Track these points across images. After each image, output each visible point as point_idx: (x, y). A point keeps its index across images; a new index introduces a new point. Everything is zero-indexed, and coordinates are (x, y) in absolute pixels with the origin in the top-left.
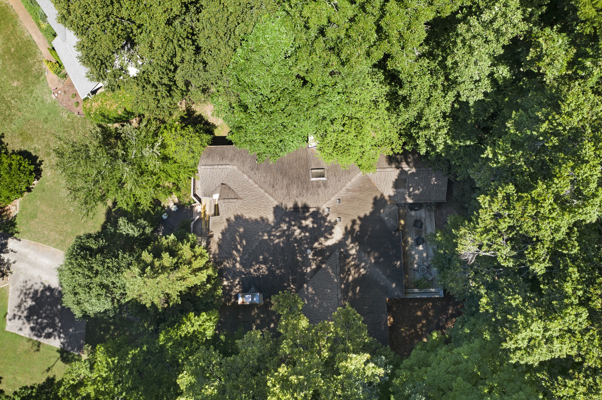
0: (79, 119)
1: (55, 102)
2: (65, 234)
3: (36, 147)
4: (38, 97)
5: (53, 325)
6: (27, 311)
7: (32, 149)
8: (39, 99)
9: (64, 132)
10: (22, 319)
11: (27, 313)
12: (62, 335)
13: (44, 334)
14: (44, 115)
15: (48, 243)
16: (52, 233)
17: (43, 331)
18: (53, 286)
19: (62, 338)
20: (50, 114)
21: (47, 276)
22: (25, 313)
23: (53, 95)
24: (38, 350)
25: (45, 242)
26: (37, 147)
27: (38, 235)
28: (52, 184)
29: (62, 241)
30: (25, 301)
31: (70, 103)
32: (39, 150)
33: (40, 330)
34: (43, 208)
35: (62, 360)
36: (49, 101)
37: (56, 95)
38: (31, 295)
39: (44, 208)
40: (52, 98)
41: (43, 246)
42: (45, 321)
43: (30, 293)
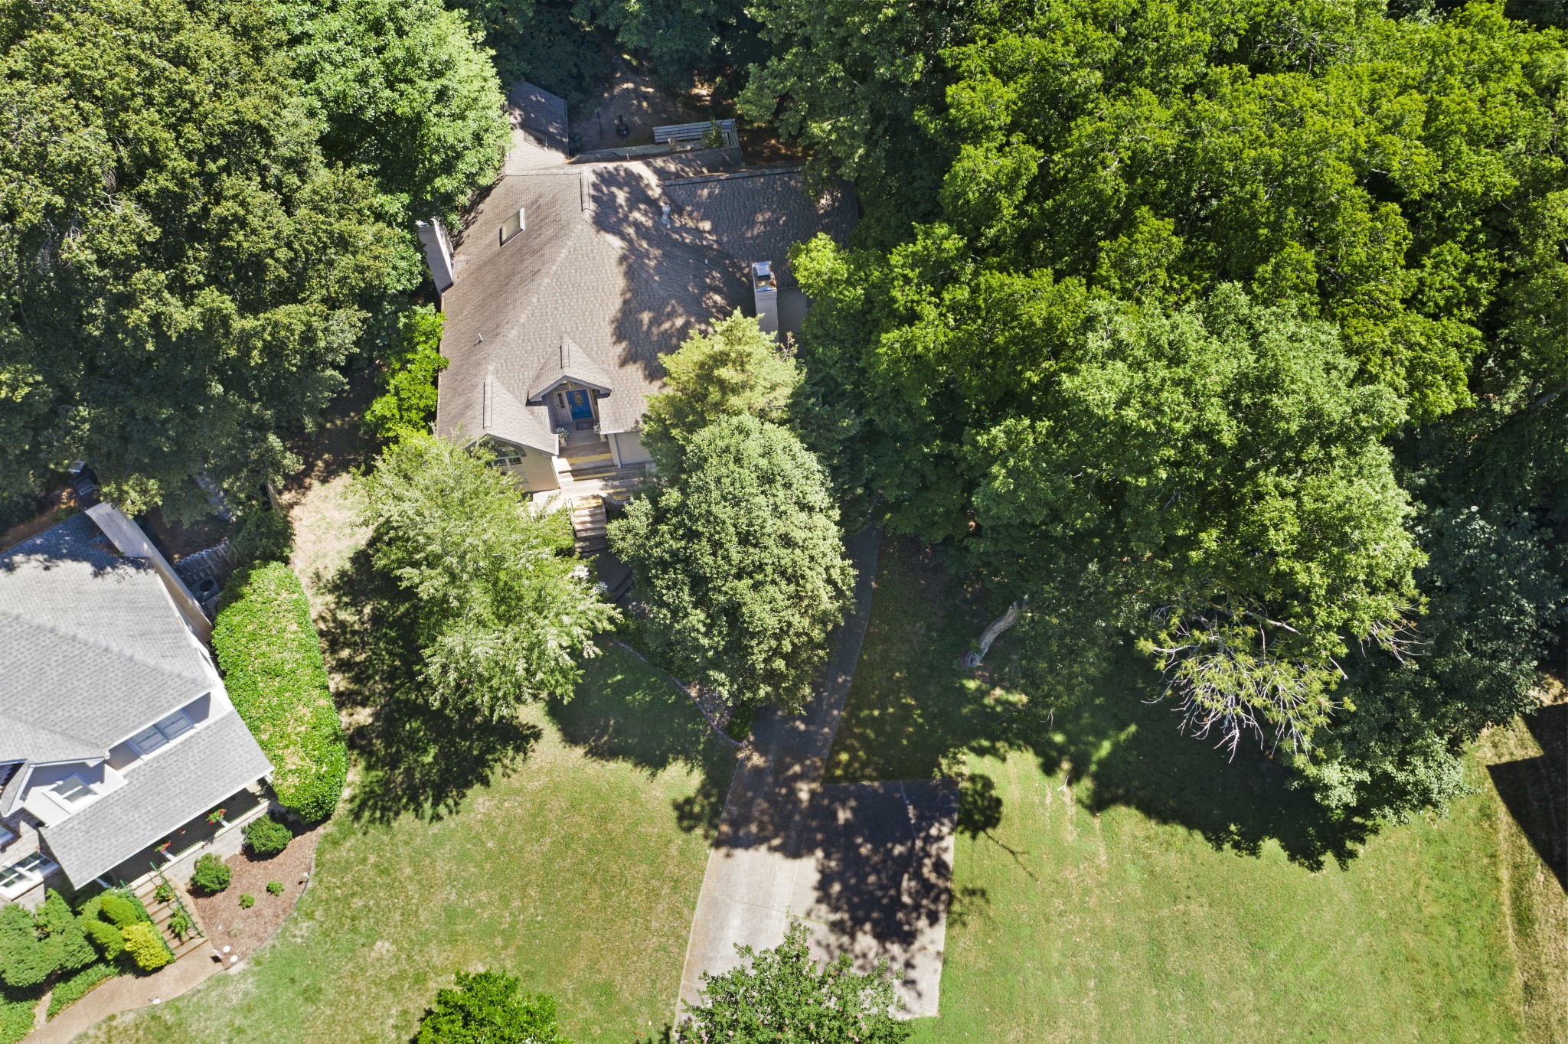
0: (321, 881)
1: (258, 963)
2: (655, 883)
3: (396, 1027)
4: (230, 1024)
5: (911, 863)
6: (888, 945)
7: (399, 1037)
8: (237, 1023)
9: (354, 930)
10: (913, 957)
11: (893, 943)
12: (934, 831)
13: (941, 883)
14: (293, 1000)
15: (684, 933)
16: (655, 925)
17: (934, 886)
18: (815, 877)
19: (940, 831)
20: (293, 980)
21: (774, 913)
22: (895, 949)
23: (233, 971)
24: (983, 893)
25: (682, 942)
26: (391, 1021)
27: (664, 968)
28: (511, 951)
29: (674, 888)
30: (865, 956)
31: (268, 912)
32: (405, 1012)
33: (932, 895)
34: (583, 964)
35: (994, 826)
36: (249, 985)
37: (234, 959)
38: (845, 940)
39: (580, 962)
40: (243, 975)
41: (694, 945)
42: (905, 884)
43: (841, 947)
